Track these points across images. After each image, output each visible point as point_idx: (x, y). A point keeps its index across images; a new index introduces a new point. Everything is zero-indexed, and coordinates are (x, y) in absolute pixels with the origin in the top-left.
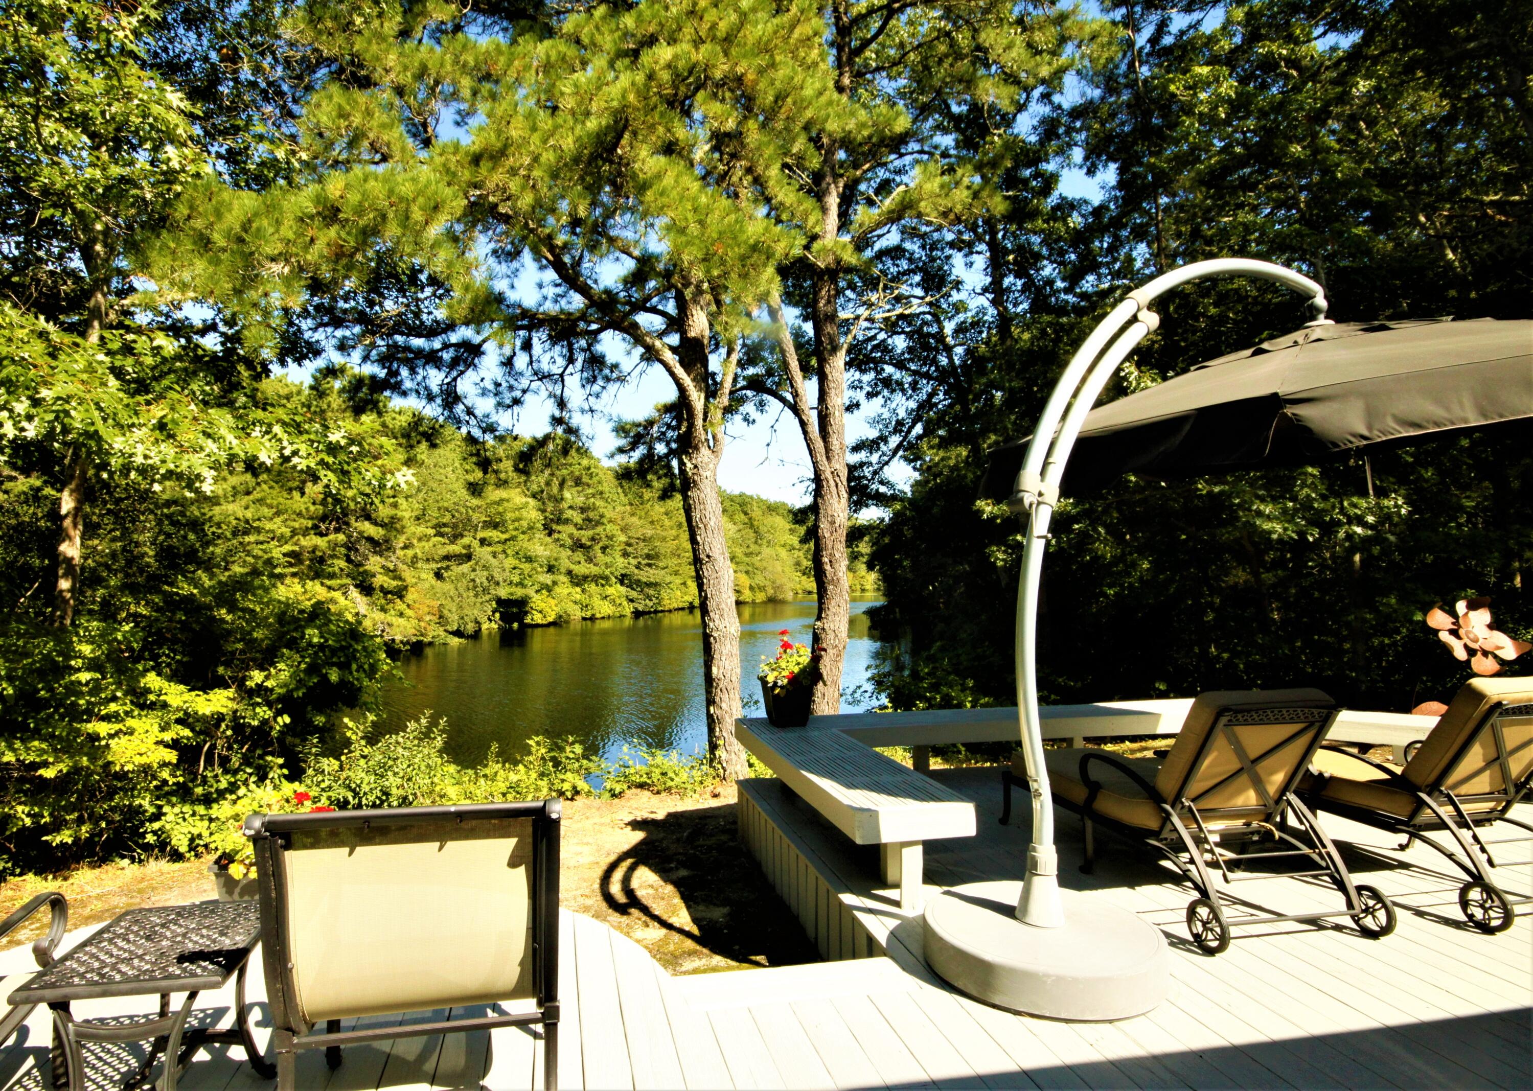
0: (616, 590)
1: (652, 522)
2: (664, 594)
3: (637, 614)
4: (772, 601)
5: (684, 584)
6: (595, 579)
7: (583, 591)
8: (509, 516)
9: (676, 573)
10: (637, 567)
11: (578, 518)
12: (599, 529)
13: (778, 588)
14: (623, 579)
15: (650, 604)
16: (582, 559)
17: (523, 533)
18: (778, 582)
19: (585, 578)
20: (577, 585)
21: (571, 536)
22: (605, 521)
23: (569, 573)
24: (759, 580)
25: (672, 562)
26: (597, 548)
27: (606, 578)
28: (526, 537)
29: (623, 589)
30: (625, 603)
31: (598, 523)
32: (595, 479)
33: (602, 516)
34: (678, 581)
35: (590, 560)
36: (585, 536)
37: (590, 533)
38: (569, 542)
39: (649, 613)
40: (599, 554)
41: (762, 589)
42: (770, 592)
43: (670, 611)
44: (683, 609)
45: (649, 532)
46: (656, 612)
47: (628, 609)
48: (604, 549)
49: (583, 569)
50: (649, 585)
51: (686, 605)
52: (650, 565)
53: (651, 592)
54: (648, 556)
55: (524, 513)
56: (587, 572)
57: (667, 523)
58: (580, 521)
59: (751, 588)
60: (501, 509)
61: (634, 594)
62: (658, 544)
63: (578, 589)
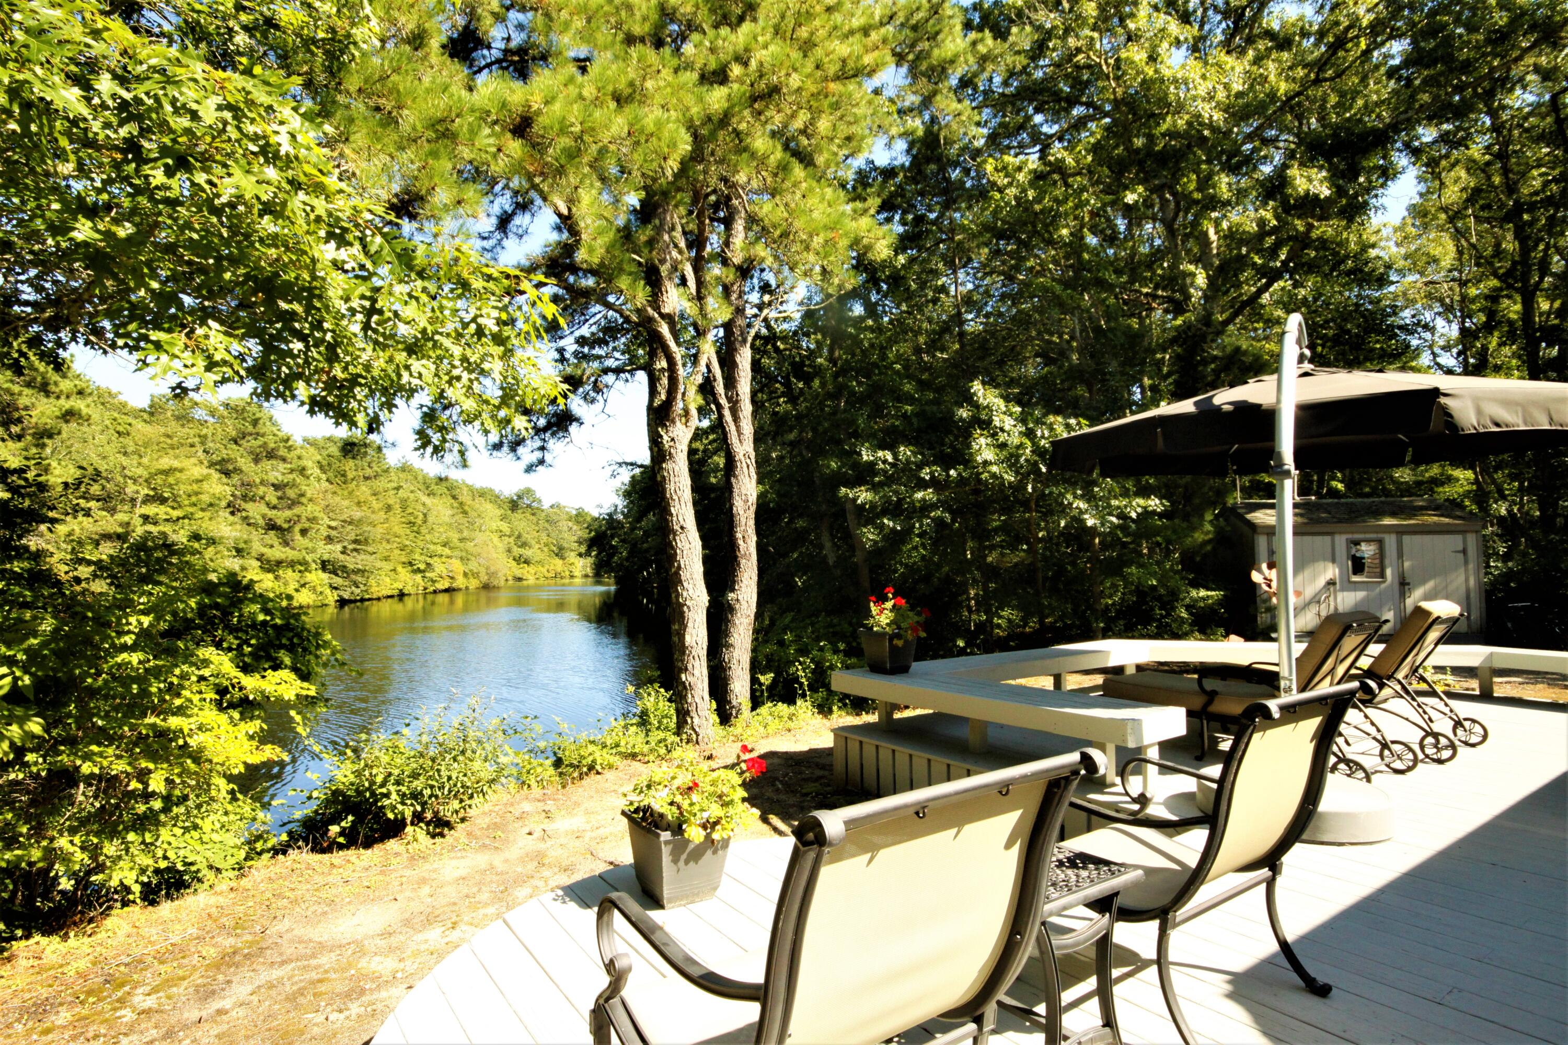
0: (317, 577)
1: (359, 504)
2: (372, 582)
3: (342, 603)
4: (486, 587)
5: (394, 570)
6: (292, 564)
7: (277, 578)
8: (182, 489)
9: (386, 559)
10: (343, 553)
11: (272, 496)
12: (297, 510)
13: (491, 575)
14: (324, 565)
15: (357, 591)
16: (276, 542)
17: (203, 510)
18: (492, 569)
19: (279, 563)
20: (269, 571)
21: (264, 517)
22: (304, 500)
23: (260, 558)
24: (473, 565)
25: (383, 548)
26: (297, 529)
27: (304, 563)
28: (207, 514)
29: (325, 576)
30: (328, 591)
31: (294, 503)
32: (293, 454)
33: (302, 495)
34: (387, 566)
35: (286, 543)
36: (280, 517)
37: (288, 513)
38: (261, 522)
39: (355, 601)
40: (298, 536)
41: (476, 575)
42: (484, 578)
43: (379, 599)
44: (391, 597)
45: (357, 514)
46: (362, 600)
47: (331, 598)
48: (304, 532)
49: (278, 552)
50: (357, 572)
51: (396, 592)
52: (356, 550)
53: (359, 578)
54: (355, 541)
55: (205, 485)
56: (283, 556)
57: (376, 505)
58: (274, 501)
59: (465, 575)
60: (171, 480)
61: (338, 581)
62: (367, 528)
63: (270, 576)
